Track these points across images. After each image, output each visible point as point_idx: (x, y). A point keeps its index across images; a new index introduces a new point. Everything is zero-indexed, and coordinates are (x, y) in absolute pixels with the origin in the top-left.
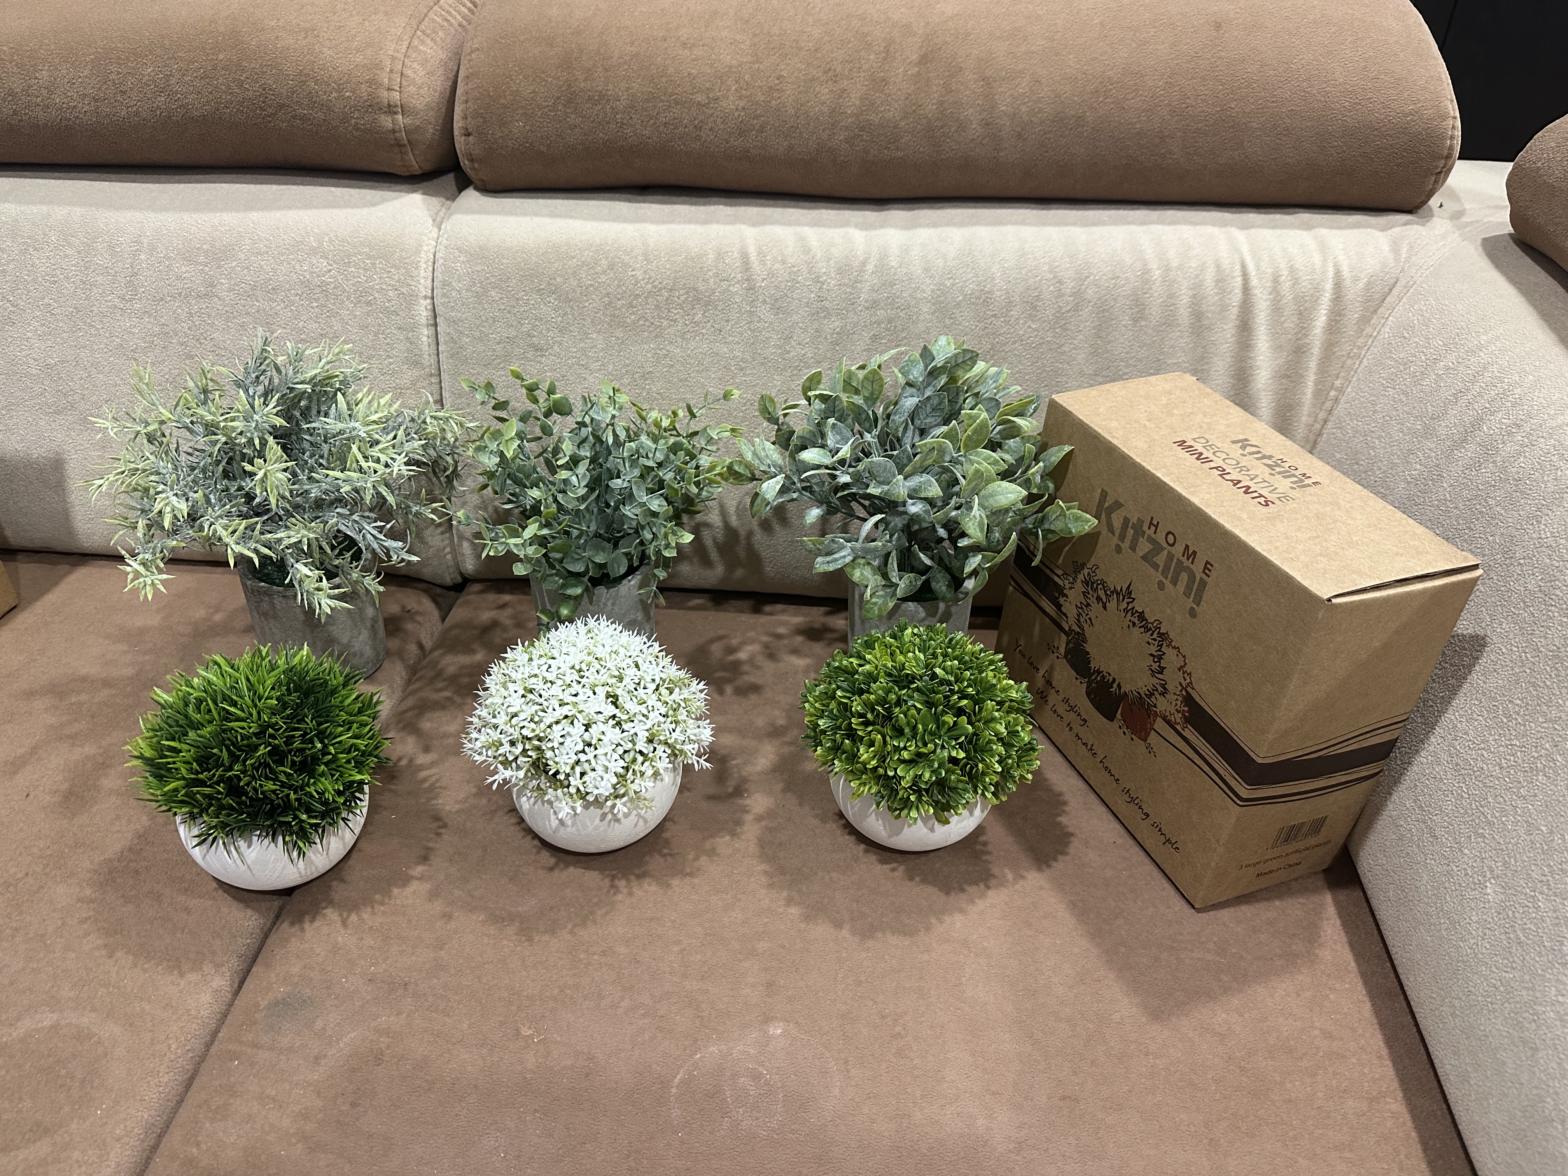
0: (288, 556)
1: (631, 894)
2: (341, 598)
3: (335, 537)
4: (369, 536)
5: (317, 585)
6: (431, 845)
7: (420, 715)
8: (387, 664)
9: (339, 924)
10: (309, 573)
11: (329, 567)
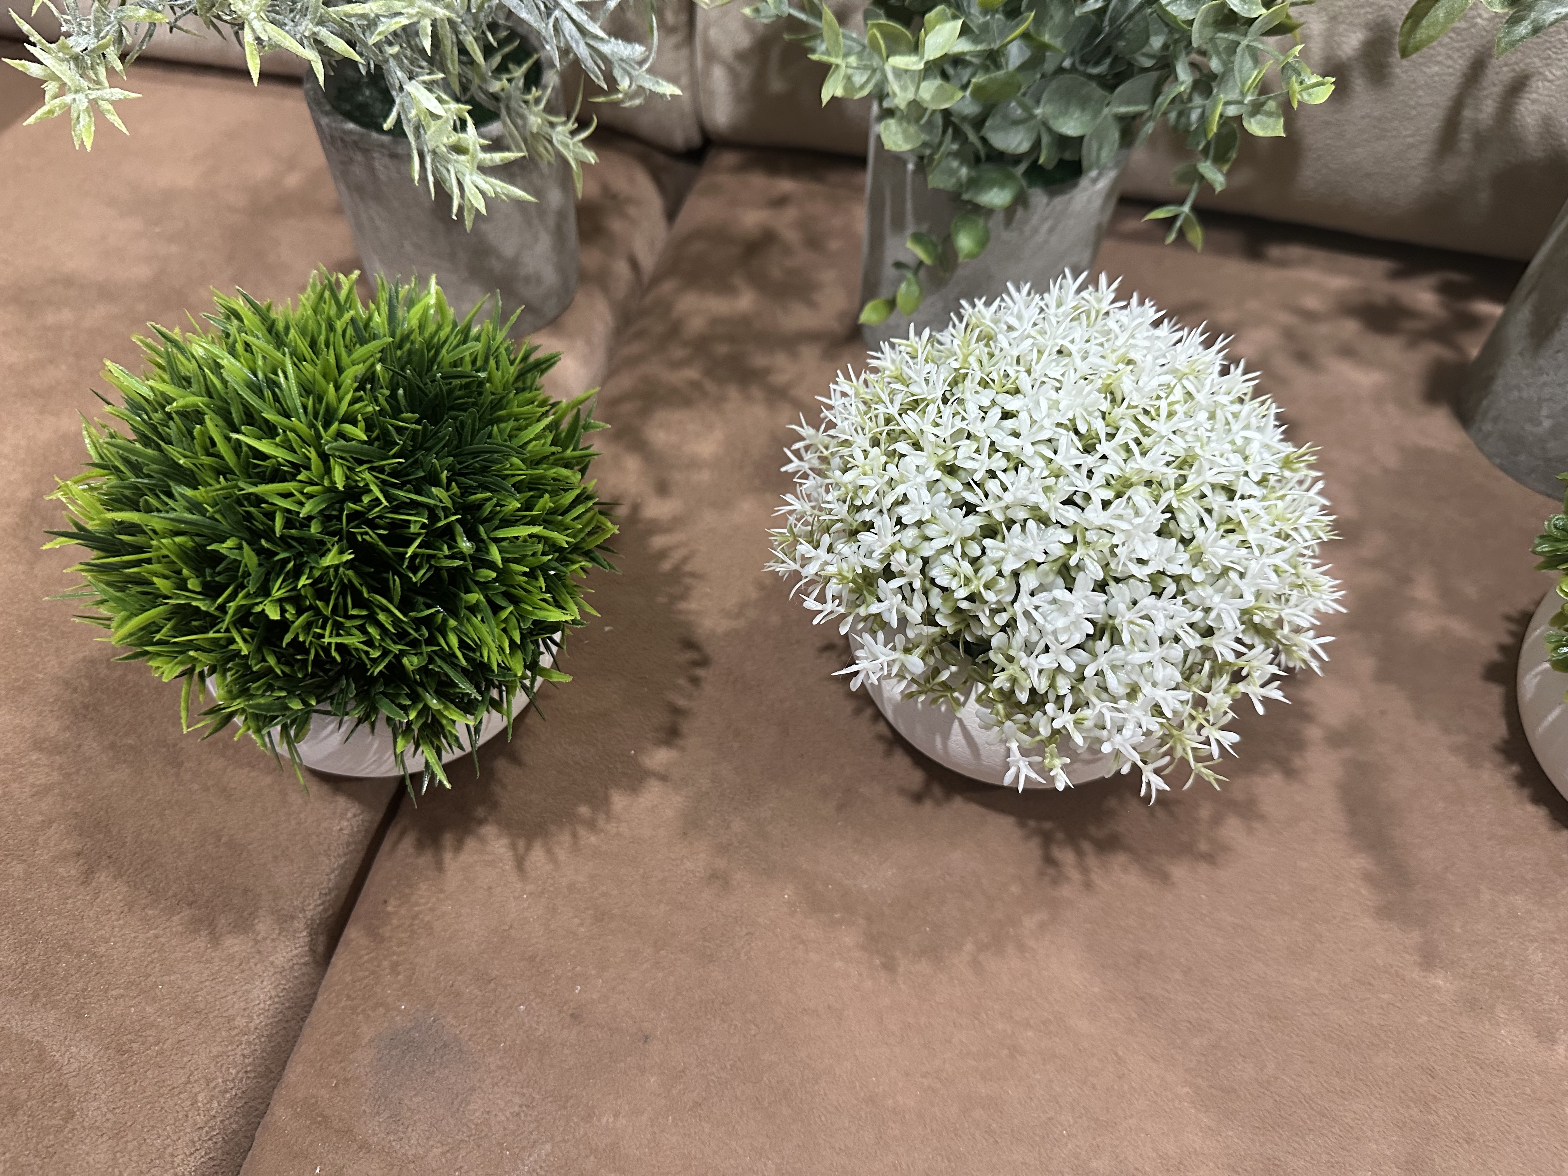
0: (392, 63)
1: (1088, 885)
2: (505, 171)
3: (493, 27)
4: (568, 27)
5: (454, 138)
6: (682, 702)
7: (645, 412)
8: (580, 298)
9: (509, 865)
10: (437, 109)
11: (481, 97)
